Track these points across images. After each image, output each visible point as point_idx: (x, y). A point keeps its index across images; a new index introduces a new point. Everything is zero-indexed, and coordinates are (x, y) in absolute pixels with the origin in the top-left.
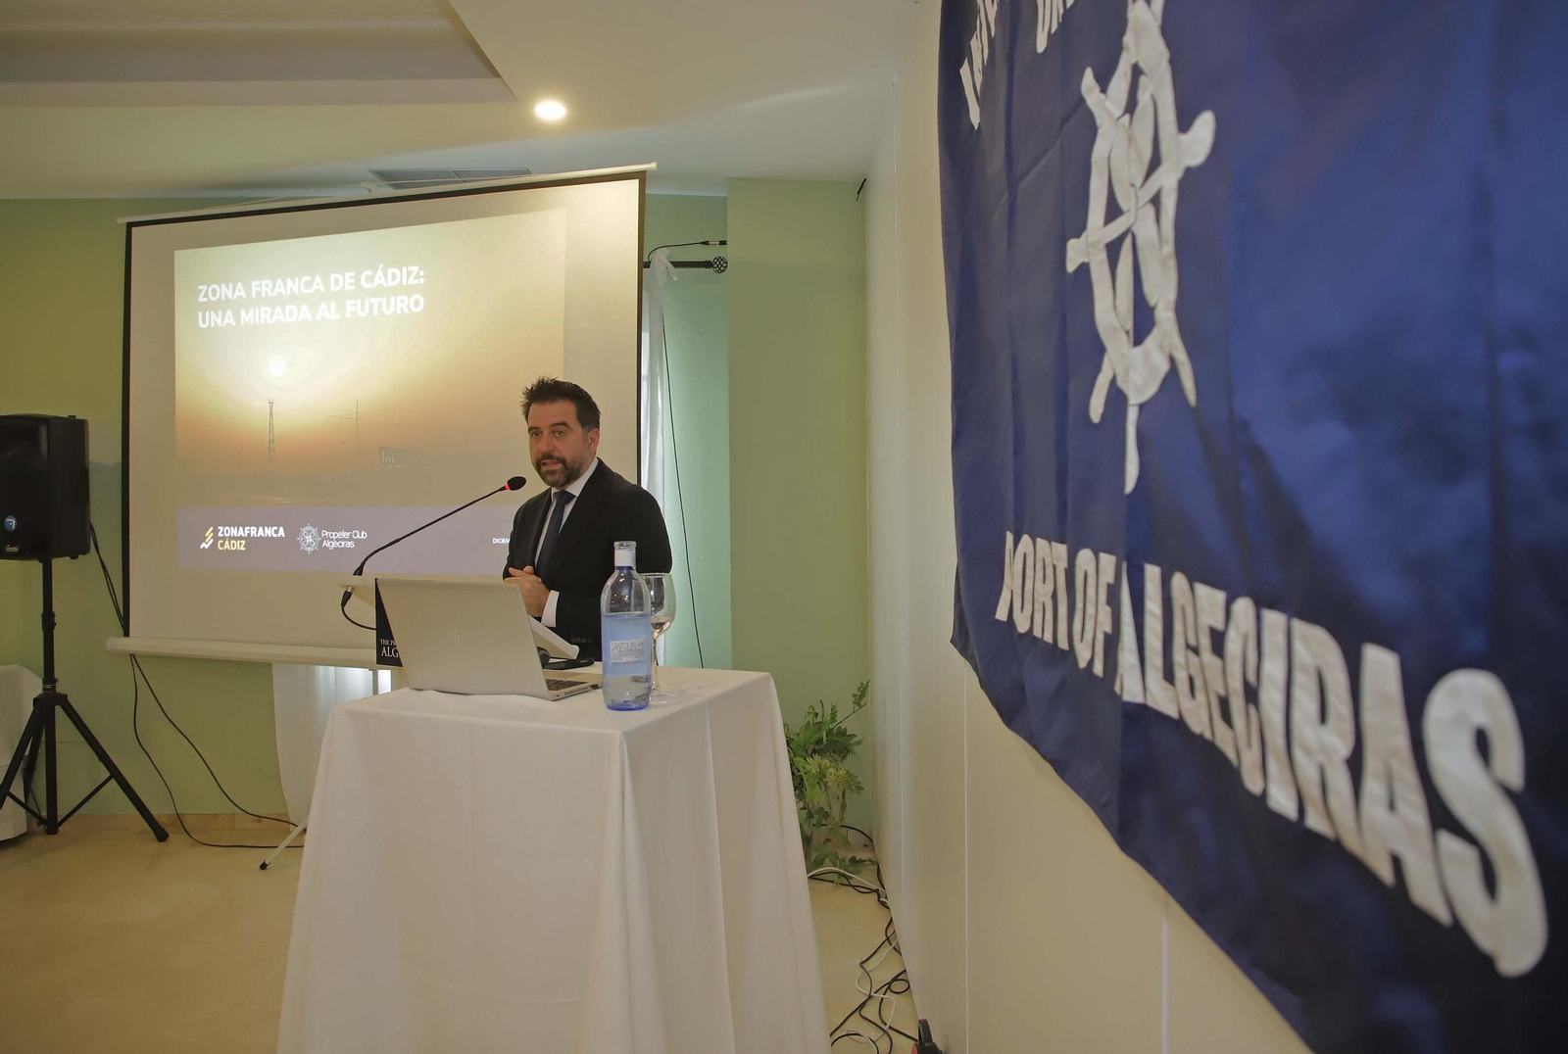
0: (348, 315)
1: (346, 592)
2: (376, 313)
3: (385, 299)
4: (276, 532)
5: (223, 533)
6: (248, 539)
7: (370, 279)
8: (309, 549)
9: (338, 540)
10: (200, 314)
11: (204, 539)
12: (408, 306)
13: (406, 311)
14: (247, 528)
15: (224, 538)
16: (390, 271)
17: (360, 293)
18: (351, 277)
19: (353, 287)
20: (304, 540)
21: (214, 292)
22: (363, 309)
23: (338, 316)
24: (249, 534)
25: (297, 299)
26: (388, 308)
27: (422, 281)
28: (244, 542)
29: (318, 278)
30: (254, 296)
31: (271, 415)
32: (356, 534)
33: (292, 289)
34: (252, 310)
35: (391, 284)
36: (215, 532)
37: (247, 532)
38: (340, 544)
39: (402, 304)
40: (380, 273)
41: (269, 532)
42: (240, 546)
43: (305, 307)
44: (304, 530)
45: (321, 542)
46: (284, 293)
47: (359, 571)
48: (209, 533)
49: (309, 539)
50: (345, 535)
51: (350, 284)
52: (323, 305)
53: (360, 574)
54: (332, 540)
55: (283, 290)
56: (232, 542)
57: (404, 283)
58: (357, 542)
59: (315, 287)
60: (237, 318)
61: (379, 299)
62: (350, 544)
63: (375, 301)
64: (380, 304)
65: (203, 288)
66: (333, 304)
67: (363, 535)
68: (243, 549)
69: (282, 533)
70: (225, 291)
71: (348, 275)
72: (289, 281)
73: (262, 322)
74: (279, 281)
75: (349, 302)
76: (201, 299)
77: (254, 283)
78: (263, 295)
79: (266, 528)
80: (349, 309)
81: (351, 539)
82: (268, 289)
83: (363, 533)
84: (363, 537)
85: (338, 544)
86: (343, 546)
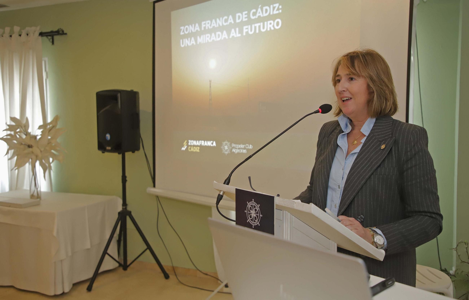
0: (244, 34)
2: (257, 31)
3: (262, 24)
4: (212, 144)
5: (190, 143)
6: (201, 146)
7: (254, 14)
8: (226, 153)
9: (239, 149)
10: (181, 41)
11: (183, 146)
12: (273, 26)
13: (272, 29)
14: (200, 141)
15: (191, 146)
16: (264, 8)
17: (250, 22)
18: (245, 14)
19: (246, 19)
20: (224, 148)
21: (187, 29)
22: (251, 31)
23: (240, 35)
24: (201, 144)
25: (221, 29)
26: (264, 28)
27: (280, 11)
28: (199, 148)
29: (231, 17)
30: (203, 29)
31: (210, 87)
32: (247, 146)
33: (219, 24)
34: (202, 36)
35: (265, 15)
36: (188, 142)
37: (200, 143)
38: (240, 151)
39: (270, 25)
40: (259, 10)
41: (209, 143)
42: (197, 150)
43: (225, 32)
44: (224, 143)
45: (231, 150)
46: (216, 26)
48: (185, 143)
49: (226, 148)
50: (242, 146)
51: (245, 18)
52: (233, 30)
54: (236, 148)
55: (215, 25)
56: (194, 147)
57: (271, 13)
58: (248, 150)
59: (229, 21)
60: (196, 40)
61: (259, 24)
62: (245, 151)
63: (257, 25)
64: (259, 26)
65: (182, 28)
66: (237, 29)
67: (251, 147)
68: (198, 151)
69: (214, 144)
70: (191, 29)
71: (244, 13)
72: (218, 20)
73: (207, 42)
74: (214, 21)
75: (245, 27)
76: (182, 33)
77: (203, 23)
78: (207, 28)
79: (208, 142)
80: (245, 31)
81: (245, 149)
82: (209, 25)
83: (250, 146)
84: (250, 148)
85: (239, 151)
86: (241, 152)
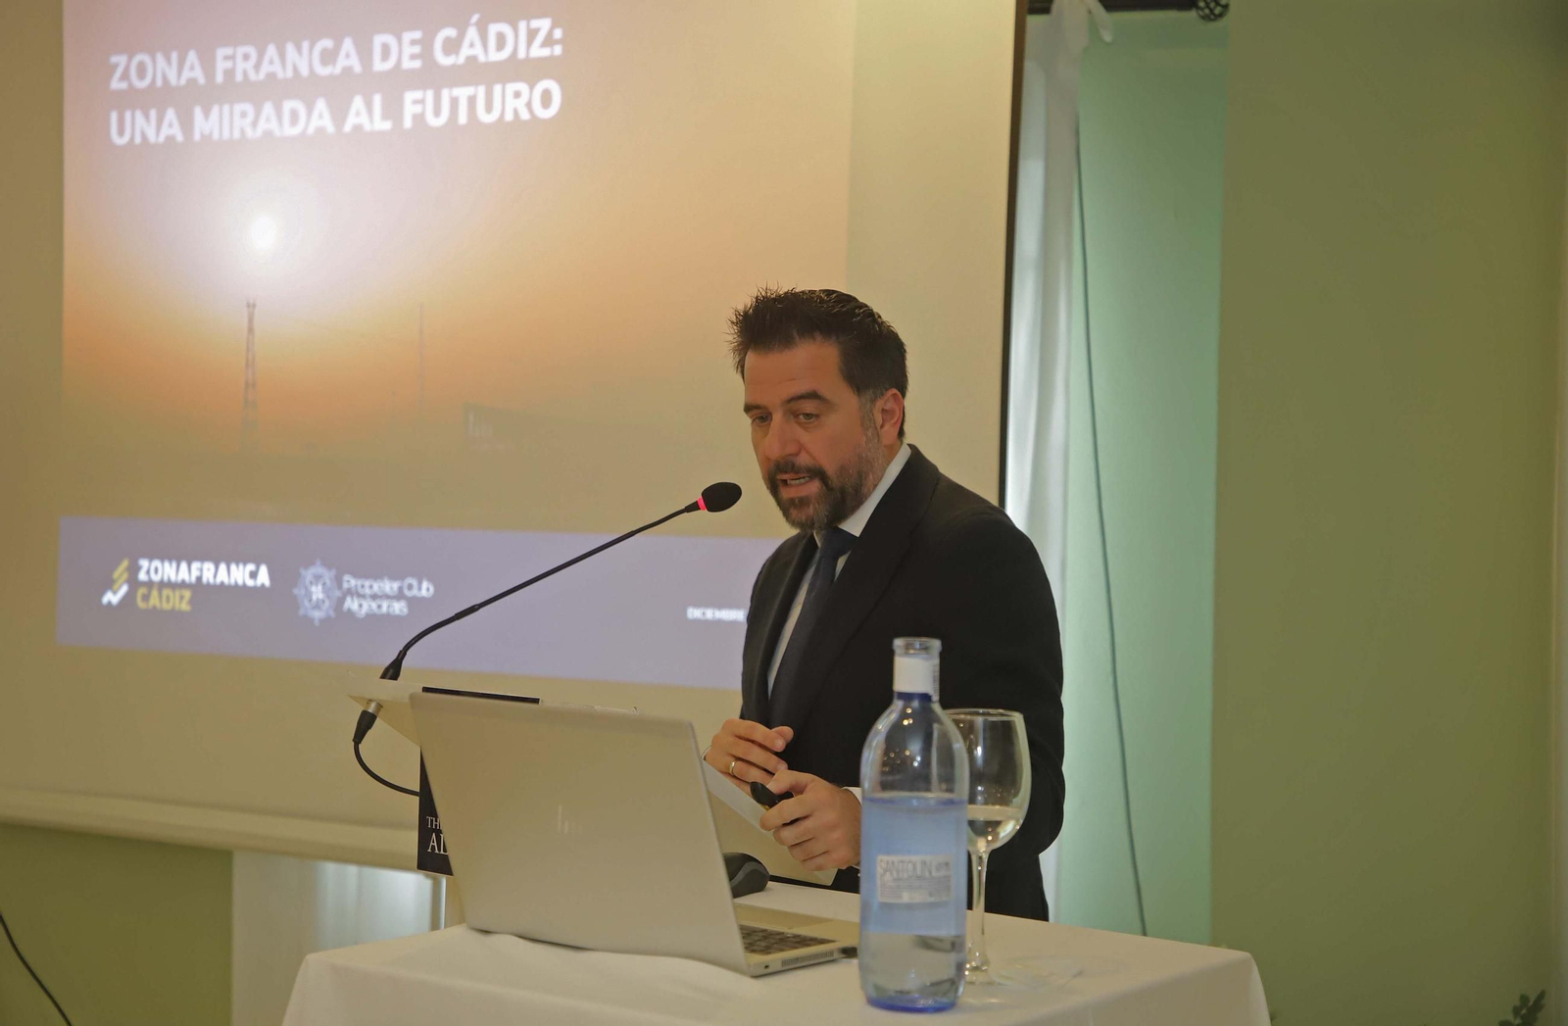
0: (408, 123)
1: (365, 713)
2: (463, 119)
3: (481, 91)
4: (254, 575)
5: (148, 572)
6: (198, 587)
7: (452, 46)
8: (317, 615)
9: (374, 597)
10: (114, 116)
11: (109, 585)
12: (529, 105)
13: (525, 115)
14: (195, 565)
15: (150, 584)
16: (494, 29)
17: (432, 77)
18: (413, 42)
19: (417, 64)
20: (309, 595)
21: (142, 71)
22: (437, 113)
23: (387, 125)
24: (199, 579)
25: (306, 88)
26: (489, 108)
27: (558, 50)
28: (187, 594)
29: (348, 44)
30: (220, 78)
31: (251, 330)
32: (410, 587)
33: (295, 69)
34: (215, 109)
35: (495, 56)
36: (134, 569)
37: (195, 573)
38: (379, 606)
39: (515, 101)
40: (472, 33)
41: (238, 575)
42: (182, 603)
43: (321, 105)
44: (308, 574)
45: (341, 601)
46: (280, 75)
47: (393, 671)
48: (121, 571)
49: (317, 592)
50: (389, 586)
51: (413, 57)
52: (358, 102)
53: (395, 677)
54: (363, 596)
55: (277, 68)
56: (165, 592)
57: (522, 54)
58: (413, 602)
59: (342, 62)
60: (187, 123)
61: (468, 91)
62: (399, 608)
63: (463, 93)
64: (472, 100)
65: (120, 60)
66: (377, 99)
67: (426, 589)
68: (185, 607)
69: (264, 577)
70: (164, 69)
71: (408, 36)
72: (290, 48)
73: (237, 135)
74: (271, 51)
75: (410, 96)
76: (116, 84)
77: (221, 52)
78: (239, 77)
79: (233, 567)
80: (410, 110)
81: (399, 596)
82: (249, 65)
83: (425, 585)
84: (424, 593)
85: (374, 605)
86: (384, 609)
